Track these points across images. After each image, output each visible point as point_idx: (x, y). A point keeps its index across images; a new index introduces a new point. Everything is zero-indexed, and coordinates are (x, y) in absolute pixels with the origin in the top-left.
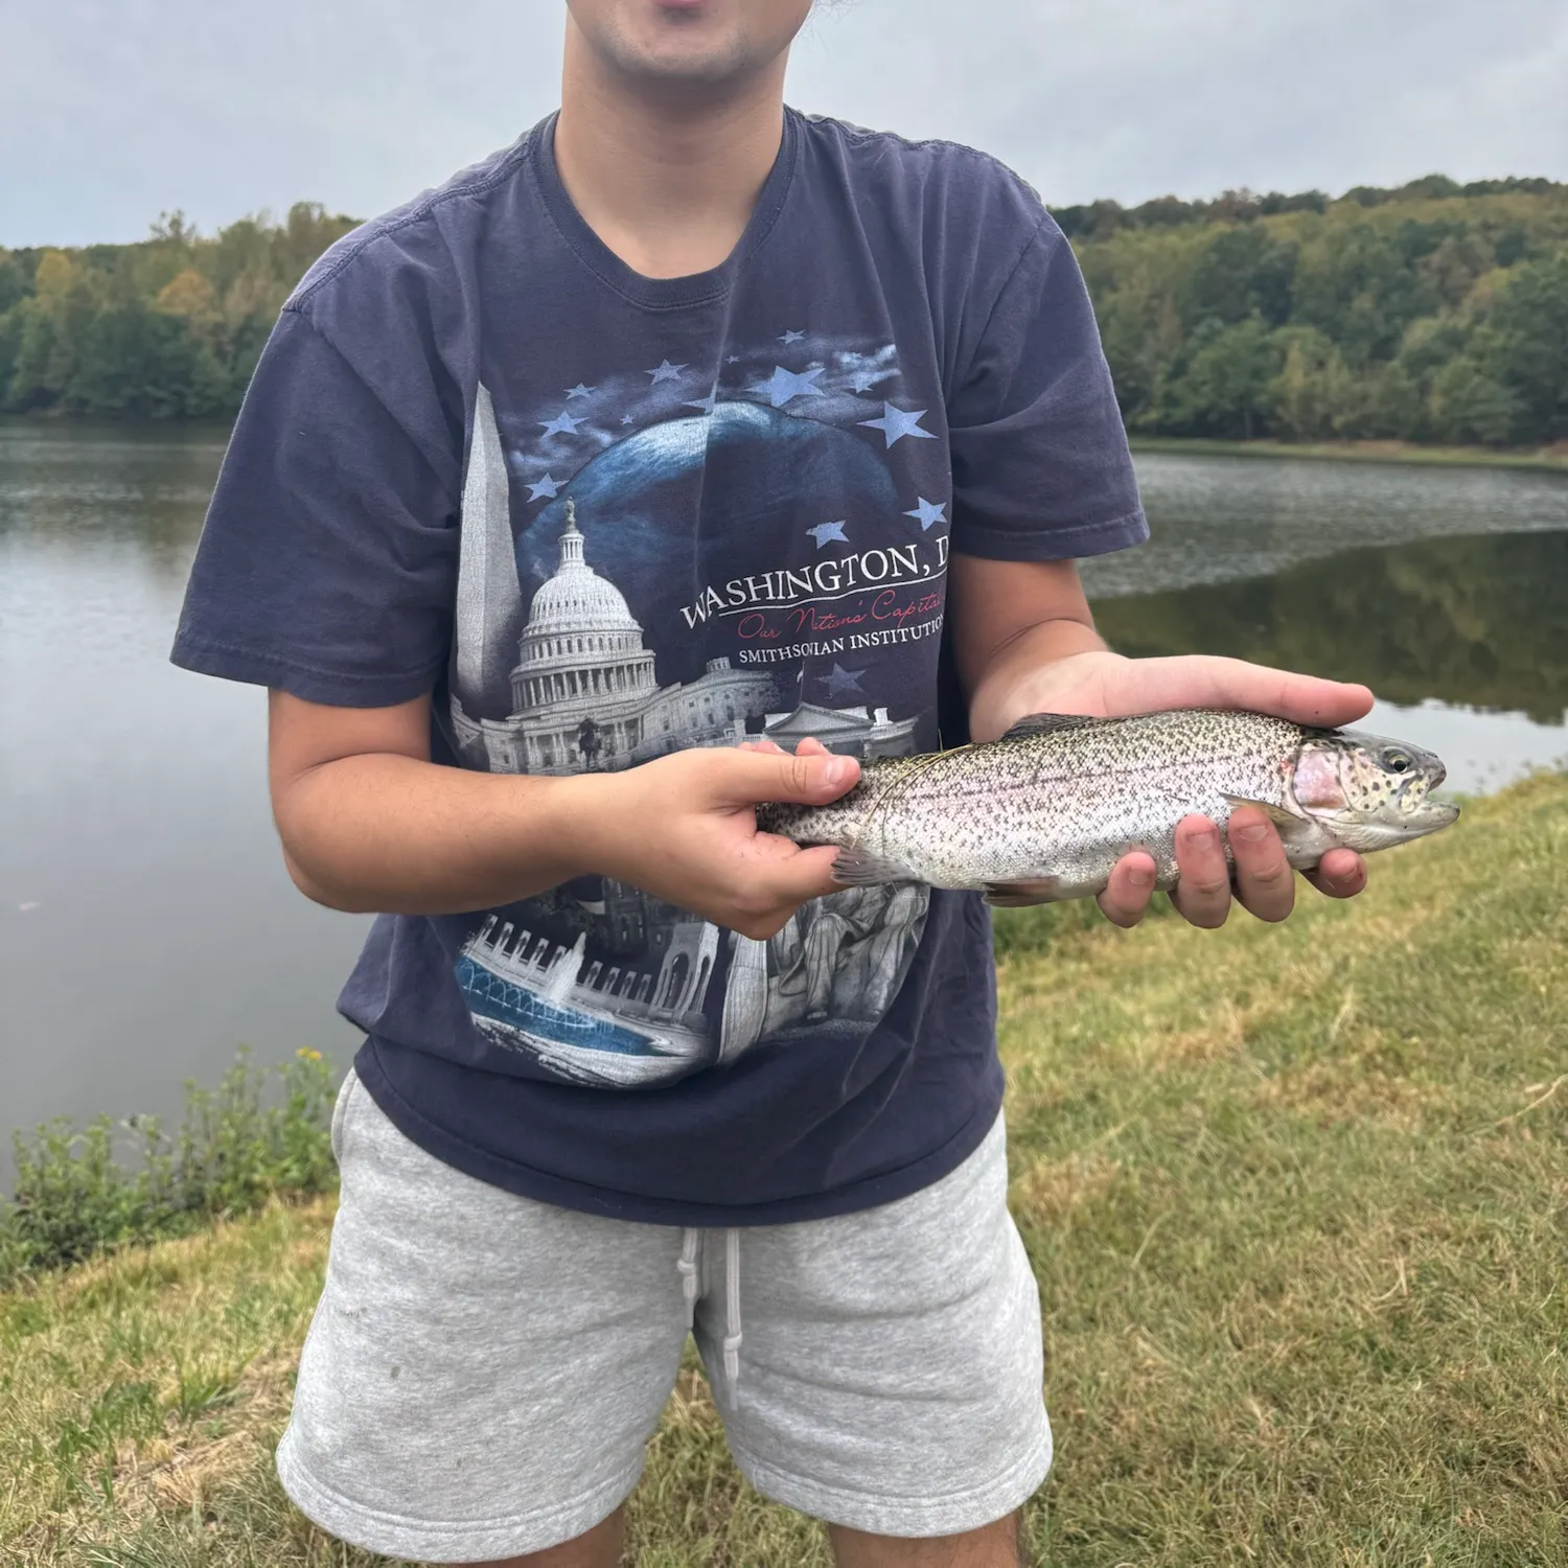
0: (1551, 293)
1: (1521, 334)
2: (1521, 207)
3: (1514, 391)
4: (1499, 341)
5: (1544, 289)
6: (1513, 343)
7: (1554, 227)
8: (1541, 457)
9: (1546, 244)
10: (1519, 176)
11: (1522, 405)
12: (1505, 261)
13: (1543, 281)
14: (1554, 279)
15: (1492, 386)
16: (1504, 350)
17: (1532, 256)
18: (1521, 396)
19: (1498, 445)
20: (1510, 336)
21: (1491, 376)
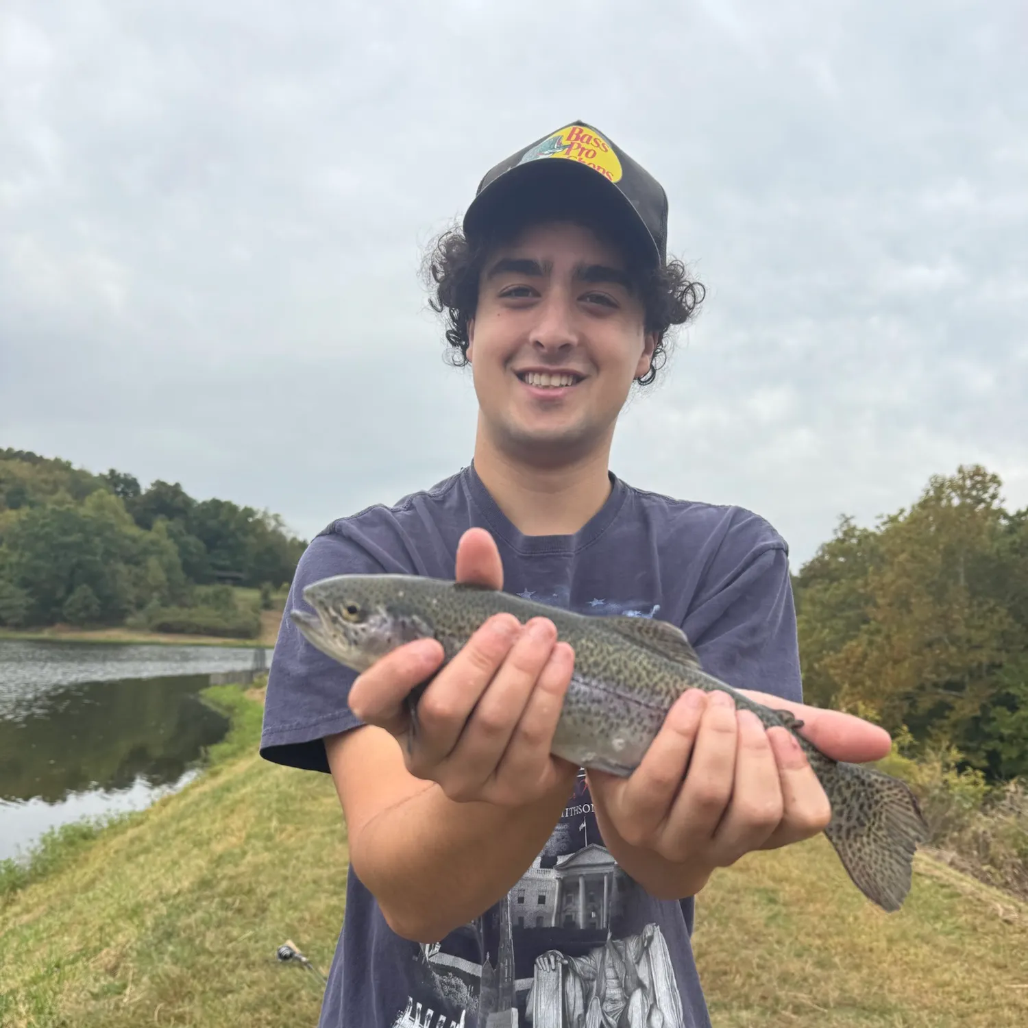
0: (47, 529)
1: (28, 554)
2: (22, 470)
3: (25, 591)
4: (14, 558)
5: (43, 526)
6: (24, 560)
7: (43, 486)
8: (46, 634)
9: (39, 496)
10: (17, 448)
11: (32, 601)
12: (15, 506)
13: (41, 522)
14: (48, 520)
15: (11, 588)
16: (18, 564)
17: (32, 505)
18: (31, 595)
19: (18, 627)
20: (21, 556)
21: (11, 581)
